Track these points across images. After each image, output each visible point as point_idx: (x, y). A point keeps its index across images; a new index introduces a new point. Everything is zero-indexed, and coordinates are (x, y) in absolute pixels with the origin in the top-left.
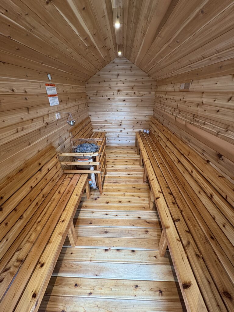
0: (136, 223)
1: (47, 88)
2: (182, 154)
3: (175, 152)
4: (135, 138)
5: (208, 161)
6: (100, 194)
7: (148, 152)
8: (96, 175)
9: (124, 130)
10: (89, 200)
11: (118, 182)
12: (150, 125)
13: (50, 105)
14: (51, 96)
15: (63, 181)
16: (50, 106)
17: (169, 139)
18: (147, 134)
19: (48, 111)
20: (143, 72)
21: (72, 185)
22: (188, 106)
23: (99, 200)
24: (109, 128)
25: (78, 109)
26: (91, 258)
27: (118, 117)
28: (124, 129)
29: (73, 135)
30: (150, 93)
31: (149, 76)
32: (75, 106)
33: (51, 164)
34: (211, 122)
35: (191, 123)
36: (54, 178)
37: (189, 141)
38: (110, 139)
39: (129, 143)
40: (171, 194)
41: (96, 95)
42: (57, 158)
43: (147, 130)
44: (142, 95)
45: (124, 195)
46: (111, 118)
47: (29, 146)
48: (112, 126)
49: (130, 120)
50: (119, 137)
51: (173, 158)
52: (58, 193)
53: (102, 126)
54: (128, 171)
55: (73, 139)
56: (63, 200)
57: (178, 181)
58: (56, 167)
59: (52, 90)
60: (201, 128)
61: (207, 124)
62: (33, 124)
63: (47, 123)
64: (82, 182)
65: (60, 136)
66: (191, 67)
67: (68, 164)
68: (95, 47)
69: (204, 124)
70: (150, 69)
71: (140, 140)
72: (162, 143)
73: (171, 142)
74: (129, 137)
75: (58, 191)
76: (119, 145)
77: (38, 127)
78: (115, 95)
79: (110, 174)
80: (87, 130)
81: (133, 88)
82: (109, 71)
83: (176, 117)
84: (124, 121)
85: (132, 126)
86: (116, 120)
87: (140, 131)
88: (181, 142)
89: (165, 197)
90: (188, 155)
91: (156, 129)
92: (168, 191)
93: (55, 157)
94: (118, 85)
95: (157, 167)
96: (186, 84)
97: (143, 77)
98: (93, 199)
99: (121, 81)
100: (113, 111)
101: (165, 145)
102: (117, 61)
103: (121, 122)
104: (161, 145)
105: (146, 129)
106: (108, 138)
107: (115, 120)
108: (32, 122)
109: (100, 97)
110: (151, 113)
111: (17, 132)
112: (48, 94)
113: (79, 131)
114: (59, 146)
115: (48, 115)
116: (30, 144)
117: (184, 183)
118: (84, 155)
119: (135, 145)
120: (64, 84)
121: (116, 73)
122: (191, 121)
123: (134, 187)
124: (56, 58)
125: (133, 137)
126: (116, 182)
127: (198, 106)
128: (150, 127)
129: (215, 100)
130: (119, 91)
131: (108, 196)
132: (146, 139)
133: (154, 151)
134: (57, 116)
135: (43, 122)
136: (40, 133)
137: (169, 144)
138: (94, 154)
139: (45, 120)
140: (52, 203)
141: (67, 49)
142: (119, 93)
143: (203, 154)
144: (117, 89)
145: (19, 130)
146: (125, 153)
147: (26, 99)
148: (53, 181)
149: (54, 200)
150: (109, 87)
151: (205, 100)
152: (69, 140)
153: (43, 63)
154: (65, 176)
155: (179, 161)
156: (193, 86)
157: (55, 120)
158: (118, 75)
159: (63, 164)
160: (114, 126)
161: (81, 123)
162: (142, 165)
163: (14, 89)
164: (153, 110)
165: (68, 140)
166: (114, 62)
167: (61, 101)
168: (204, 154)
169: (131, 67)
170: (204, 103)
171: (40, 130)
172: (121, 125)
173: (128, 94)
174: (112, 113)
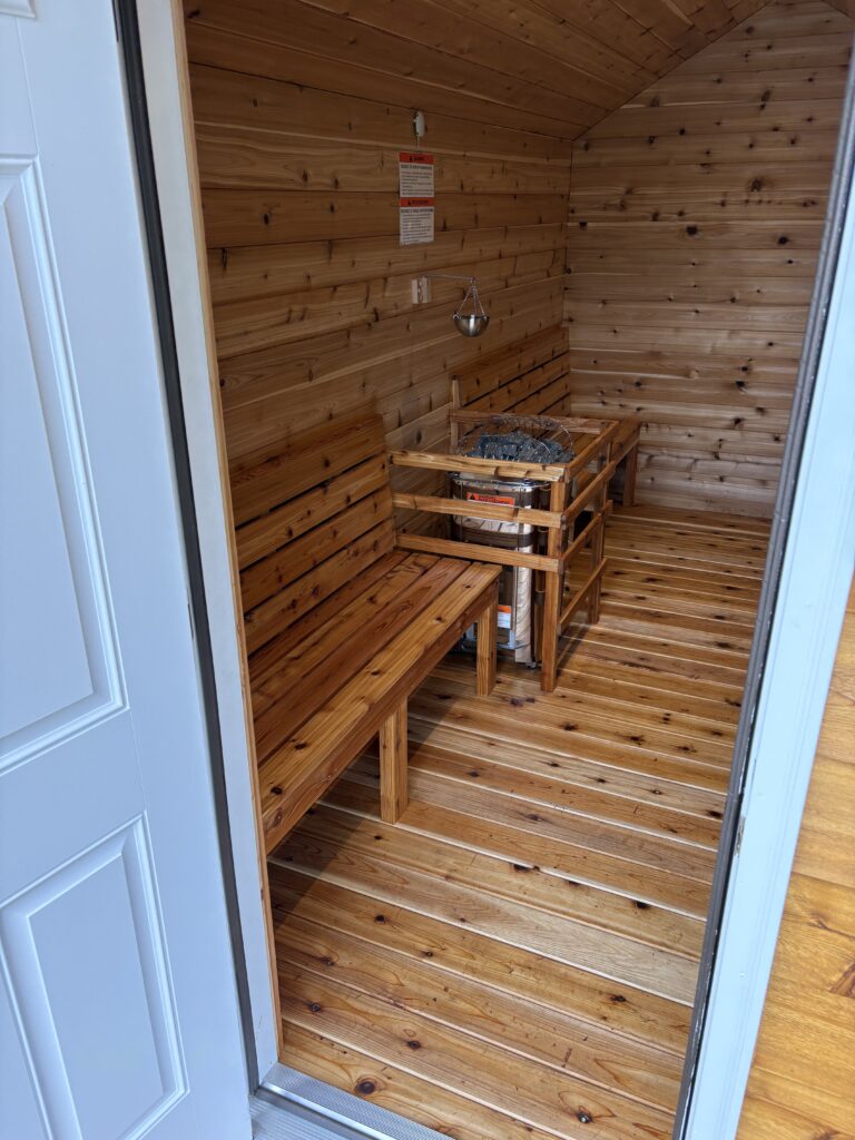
0: (691, 827)
1: (401, 170)
6: (542, 689)
9: (758, 417)
10: (485, 698)
11: (650, 665)
13: (399, 239)
14: (409, 204)
15: (391, 571)
16: (397, 245)
19: (390, 264)
21: (425, 589)
23: (530, 709)
24: (668, 398)
25: (514, 275)
26: (451, 870)
27: (730, 338)
28: (761, 410)
29: (465, 396)
32: (500, 257)
33: (361, 483)
36: (360, 543)
38: (664, 467)
41: (623, 206)
42: (383, 467)
46: (685, 339)
47: (307, 384)
48: (685, 389)
50: (721, 456)
52: (365, 600)
53: (625, 380)
54: (725, 631)
55: (464, 413)
56: (384, 624)
58: (376, 506)
59: (419, 180)
62: (334, 303)
63: (375, 312)
64: (468, 587)
65: (411, 385)
67: (424, 504)
75: (371, 595)
76: (711, 509)
77: (344, 321)
78: (731, 211)
79: (620, 626)
80: (538, 392)
82: (715, 77)
86: (715, 355)
93: (375, 463)
94: (759, 151)
98: (504, 699)
99: (776, 129)
100: (704, 301)
102: (768, 21)
103: (745, 369)
106: (651, 457)
107: (708, 350)
108: (332, 298)
109: (644, 218)
111: (288, 321)
112: (402, 196)
113: (496, 383)
114: (400, 425)
115: (385, 279)
116: (310, 377)
120: (468, 154)
121: (755, 86)
123: (733, 700)
124: (462, 52)
126: (641, 663)
130: (757, 185)
131: (577, 706)
134: (417, 291)
135: (363, 304)
136: (347, 346)
138: (544, 467)
139: (372, 296)
140: (341, 622)
142: (756, 196)
144: (750, 172)
145: (293, 315)
146: (740, 551)
147: (332, 209)
148: (356, 554)
149: (350, 615)
150: (703, 165)
152: (444, 416)
153: (410, 74)
154: (402, 558)
157: (406, 307)
158: (766, 96)
159: (403, 501)
160: (695, 391)
161: (513, 349)
163: (310, 172)
165: (439, 414)
166: (749, 31)
167: (445, 228)
171: (348, 331)
172: (740, 384)
173: (813, 203)
174: (697, 312)
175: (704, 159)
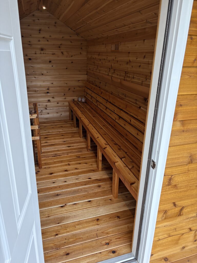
0: (87, 183)
2: (122, 110)
3: (115, 110)
4: (68, 109)
5: (140, 107)
7: (88, 118)
9: (53, 99)
11: (58, 155)
12: (85, 91)
17: (109, 100)
18: (83, 103)
20: (70, 29)
22: (120, 65)
26: (48, 215)
27: (43, 83)
30: (81, 53)
31: (77, 34)
34: (137, 76)
35: (124, 80)
37: (125, 96)
39: (61, 116)
40: (116, 144)
43: (82, 99)
44: (72, 56)
45: (69, 164)
46: (33, 84)
48: (36, 95)
49: (60, 87)
50: (47, 108)
51: (114, 116)
54: (67, 144)
57: (121, 136)
60: (132, 82)
61: (135, 78)
66: (118, 31)
69: (133, 78)
70: (78, 28)
71: (76, 108)
72: (102, 107)
73: (110, 102)
74: (60, 108)
76: (47, 120)
78: (38, 55)
81: (59, 47)
82: (28, 25)
83: (112, 76)
84: (52, 87)
85: (63, 94)
86: (41, 87)
87: (74, 100)
88: (119, 99)
89: (112, 147)
90: (126, 108)
91: (93, 95)
92: (113, 143)
94: (41, 42)
95: (100, 128)
96: (116, 45)
97: (71, 36)
99: (44, 38)
100: (36, 75)
101: (105, 108)
102: (37, 14)
103: (48, 89)
104: (101, 109)
105: (81, 96)
107: (39, 85)
110: (84, 77)
117: (126, 134)
121: (38, 28)
122: (124, 77)
123: (78, 156)
125: (66, 107)
126: (56, 155)
127: (127, 64)
128: (86, 94)
129: (137, 58)
131: (49, 169)
132: (83, 108)
133: (95, 116)
137: (108, 105)
138: (32, 115)
143: (136, 103)
146: (59, 128)
150: (29, 44)
151: (131, 59)
155: (120, 117)
156: (122, 47)
158: (40, 30)
160: (39, 95)
164: (86, 73)
166: (33, 15)
168: (137, 102)
169: (56, 23)
170: (131, 61)
172: (48, 92)
174: (35, 77)
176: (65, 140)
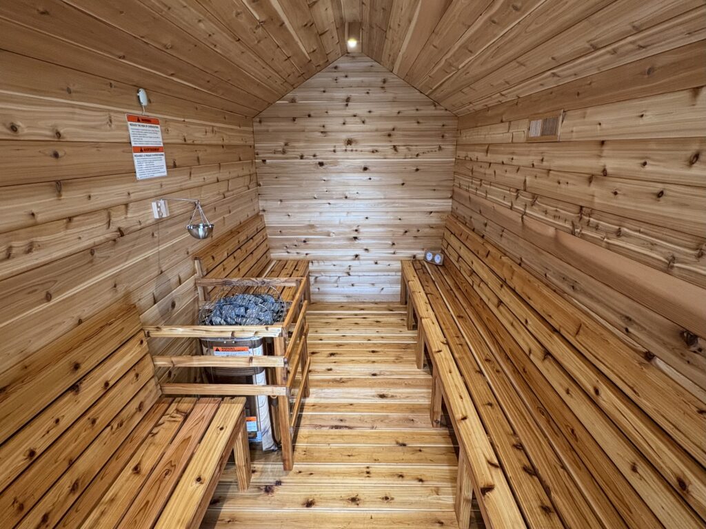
1: (130, 127)
2: (555, 330)
3: (529, 322)
4: (400, 277)
5: (649, 356)
6: (285, 469)
7: (441, 322)
8: (272, 402)
9: (366, 253)
10: (246, 493)
11: (347, 424)
12: (443, 238)
13: (136, 176)
14: (141, 151)
15: (156, 425)
16: (135, 180)
17: (508, 281)
18: (436, 265)
19: (129, 194)
20: (418, 94)
21: (186, 440)
22: (559, 183)
23: (279, 492)
24: (321, 247)
25: (228, 191)
27: (347, 216)
28: (366, 250)
29: (205, 269)
30: (440, 148)
31: (435, 104)
32: (218, 181)
33: (119, 365)
34: (642, 230)
35: (573, 233)
36: (124, 414)
37: (573, 287)
38: (323, 282)
39: (382, 293)
40: (531, 471)
41: (284, 152)
42: (142, 342)
43: (434, 255)
44: (417, 155)
45: (368, 473)
46: (325, 218)
47: (46, 305)
48: (329, 242)
49: (383, 225)
50: (351, 274)
51: (525, 341)
52: (130, 471)
53: (297, 240)
54: (380, 385)
55: (205, 281)
56: (148, 502)
57: (548, 422)
58: (137, 375)
59: (148, 135)
60: (609, 247)
61: (629, 236)
62: (69, 231)
63: (119, 230)
64: (222, 429)
65: (162, 272)
66: (558, 76)
67: (179, 362)
68: (283, 23)
69: (619, 234)
70: (436, 86)
71: (415, 285)
72: (484, 294)
73: (513, 290)
74: (380, 274)
75: (133, 467)
76: (350, 301)
77: (86, 243)
78: (339, 155)
79: (323, 395)
80: (252, 253)
81: (389, 135)
82: (322, 89)
83: (525, 213)
84: (365, 226)
85: (390, 242)
86: (341, 225)
87: (414, 257)
88: (546, 291)
89: (513, 482)
90: (577, 333)
91: (463, 252)
92: (520, 460)
93: (135, 341)
94: (347, 127)
95: (477, 371)
96: (545, 121)
97: (418, 107)
98: (259, 488)
99: (355, 116)
100: (332, 199)
101: (496, 301)
102: (344, 64)
103: (356, 231)
104: (481, 299)
105: (433, 250)
106: (317, 277)
107: (337, 222)
108: (67, 228)
109: (296, 158)
110: (447, 205)
111: (8, 257)
112: (133, 145)
113: (226, 255)
114: (155, 303)
115: (126, 205)
116: (48, 297)
117: (573, 431)
118: (233, 332)
119: (399, 300)
120: (186, 120)
121: (343, 95)
122: (573, 225)
123: (401, 441)
124: (165, 46)
125: (394, 273)
126: (341, 423)
127: (590, 182)
128: (445, 245)
129: (645, 164)
130: (349, 142)
131: (310, 479)
132: (434, 282)
133: (462, 317)
134: (157, 210)
135: (106, 226)
136: (91, 261)
137: (507, 297)
138: (267, 328)
139: (113, 219)
140: (103, 513)
141: (201, 25)
142: (349, 148)
143: (627, 330)
144: (345, 136)
145: (14, 251)
146: (371, 325)
147: (56, 155)
148: (121, 425)
149: (112, 500)
150: (322, 132)
151: (611, 164)
152: (192, 284)
153: (124, 57)
154: (166, 405)
155: (547, 354)
156: (569, 127)
157: (150, 221)
158: (348, 100)
159: (162, 362)
160: (335, 243)
161: (233, 233)
162: (425, 365)
163: (19, 123)
164: (450, 196)
165: (188, 284)
166: (336, 68)
167: (175, 166)
168: (631, 330)
169: (384, 81)
170: (609, 171)
171: (92, 250)
172: (355, 238)
173: (377, 151)
174: (329, 204)
175: (322, 129)
176: (376, 368)
